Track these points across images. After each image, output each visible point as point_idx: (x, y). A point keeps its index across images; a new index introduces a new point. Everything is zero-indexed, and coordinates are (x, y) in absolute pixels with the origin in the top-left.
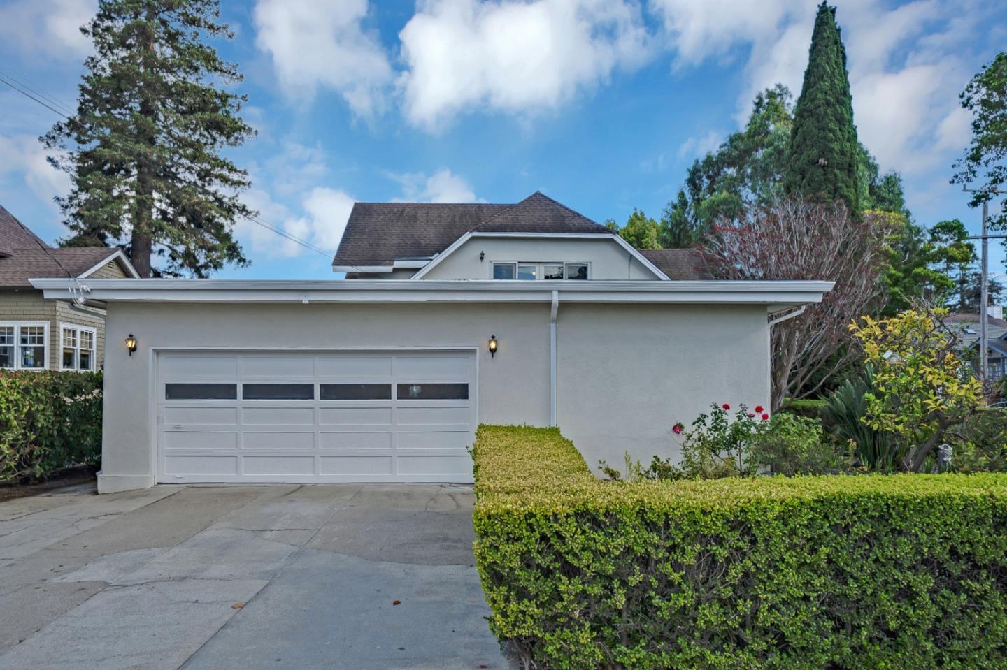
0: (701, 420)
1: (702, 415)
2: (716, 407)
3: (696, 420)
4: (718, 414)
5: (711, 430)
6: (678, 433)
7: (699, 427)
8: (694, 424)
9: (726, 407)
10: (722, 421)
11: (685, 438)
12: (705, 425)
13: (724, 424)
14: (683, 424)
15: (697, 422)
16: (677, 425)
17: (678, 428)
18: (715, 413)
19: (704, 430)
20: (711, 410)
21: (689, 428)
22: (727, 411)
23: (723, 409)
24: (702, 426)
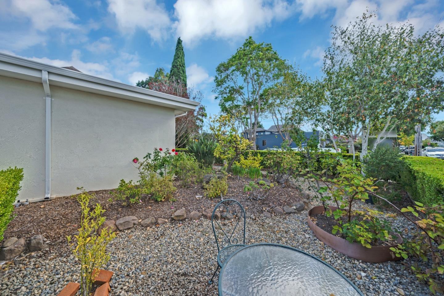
0: (149, 155)
1: (148, 153)
2: (156, 149)
3: (145, 156)
4: (157, 153)
5: (153, 161)
6: (136, 163)
7: (147, 160)
8: (144, 158)
9: (161, 149)
10: (159, 156)
11: (139, 165)
12: (150, 158)
13: (159, 157)
14: (138, 158)
15: (146, 157)
16: (135, 159)
17: (135, 160)
18: (156, 152)
19: (150, 161)
20: (154, 151)
21: (141, 160)
22: (161, 152)
23: (159, 151)
24: (148, 159)
